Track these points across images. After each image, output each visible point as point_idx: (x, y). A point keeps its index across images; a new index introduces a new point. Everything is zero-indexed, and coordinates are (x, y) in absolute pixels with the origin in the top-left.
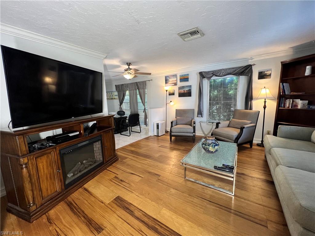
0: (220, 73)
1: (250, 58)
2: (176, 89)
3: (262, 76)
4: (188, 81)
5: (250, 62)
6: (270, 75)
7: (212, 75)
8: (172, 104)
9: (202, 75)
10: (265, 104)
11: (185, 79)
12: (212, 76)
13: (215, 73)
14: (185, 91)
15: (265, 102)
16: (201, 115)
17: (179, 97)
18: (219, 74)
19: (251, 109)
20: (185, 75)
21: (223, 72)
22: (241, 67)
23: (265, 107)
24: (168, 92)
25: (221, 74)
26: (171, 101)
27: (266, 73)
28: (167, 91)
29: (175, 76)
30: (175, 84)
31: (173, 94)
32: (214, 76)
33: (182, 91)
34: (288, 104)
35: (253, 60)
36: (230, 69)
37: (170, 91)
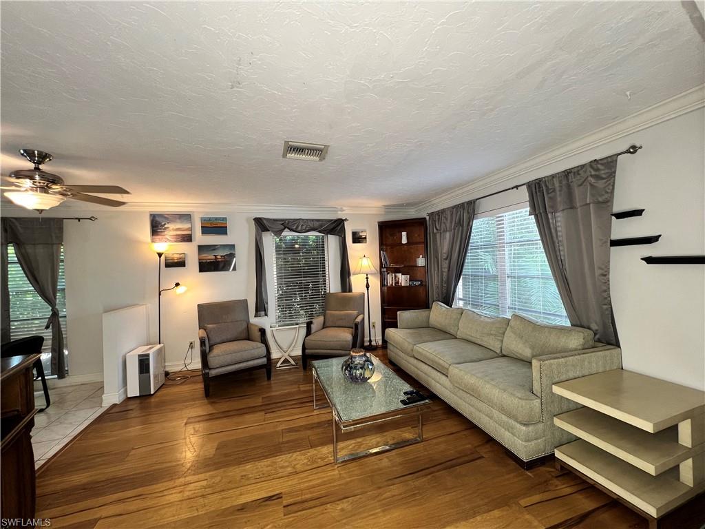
0: (296, 225)
1: (339, 207)
2: (190, 251)
3: (357, 239)
4: (225, 233)
5: (341, 215)
6: (365, 238)
7: (283, 227)
8: (180, 290)
9: (262, 225)
10: (367, 281)
11: (215, 227)
12: (283, 230)
13: (287, 224)
14: (219, 257)
15: (367, 278)
16: (265, 311)
17: (201, 271)
18: (294, 227)
19: (350, 291)
20: (216, 219)
21: (302, 225)
22: (332, 220)
23: (368, 287)
24: (163, 257)
25: (300, 228)
26: (177, 285)
27: (361, 234)
28: (160, 255)
29: (186, 217)
30: (188, 238)
31: (181, 264)
32: (286, 229)
33: (209, 257)
34: (390, 279)
35: (344, 212)
36: (313, 220)
37: (170, 256)
